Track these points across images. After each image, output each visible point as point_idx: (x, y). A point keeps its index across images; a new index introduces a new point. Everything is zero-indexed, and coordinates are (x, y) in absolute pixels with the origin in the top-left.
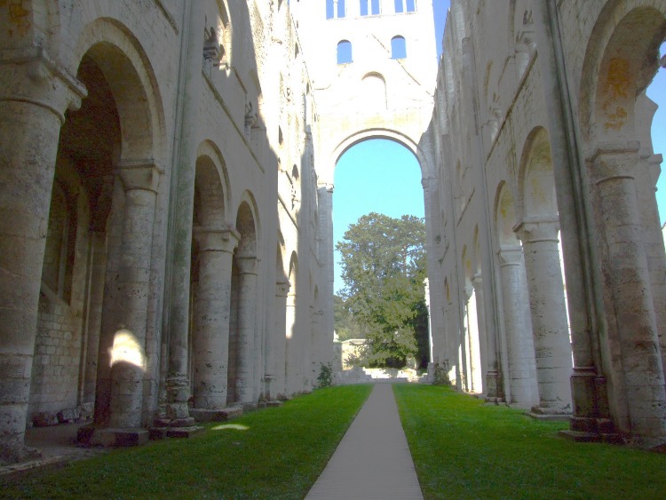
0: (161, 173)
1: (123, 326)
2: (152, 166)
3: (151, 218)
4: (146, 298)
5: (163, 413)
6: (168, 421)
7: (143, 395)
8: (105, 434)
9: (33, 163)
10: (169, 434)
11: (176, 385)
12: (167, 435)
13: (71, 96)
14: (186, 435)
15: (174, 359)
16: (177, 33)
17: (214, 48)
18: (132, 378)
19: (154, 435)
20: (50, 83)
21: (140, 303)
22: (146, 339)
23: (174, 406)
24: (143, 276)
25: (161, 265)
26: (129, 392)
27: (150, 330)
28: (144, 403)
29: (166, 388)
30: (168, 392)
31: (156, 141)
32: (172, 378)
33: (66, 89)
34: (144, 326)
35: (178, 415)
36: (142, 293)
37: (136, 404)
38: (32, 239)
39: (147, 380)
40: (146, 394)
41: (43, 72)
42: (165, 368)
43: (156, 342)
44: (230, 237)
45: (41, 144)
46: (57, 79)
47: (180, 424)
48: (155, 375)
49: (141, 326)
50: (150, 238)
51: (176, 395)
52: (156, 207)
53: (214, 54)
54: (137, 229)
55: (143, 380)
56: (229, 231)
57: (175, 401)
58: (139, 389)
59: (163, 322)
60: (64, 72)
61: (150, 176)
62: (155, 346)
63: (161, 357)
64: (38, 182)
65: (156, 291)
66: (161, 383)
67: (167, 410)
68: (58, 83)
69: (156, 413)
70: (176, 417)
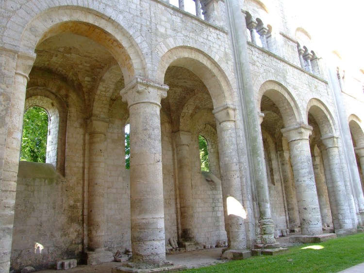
0: (234, 110)
1: (229, 195)
2: (227, 108)
3: (233, 135)
4: (239, 179)
5: (259, 241)
6: (262, 245)
7: (246, 231)
8: (229, 253)
9: (146, 130)
10: (263, 253)
11: (264, 224)
12: (262, 254)
13: (160, 92)
14: (271, 253)
15: (261, 210)
16: (227, 34)
17: (263, 28)
18: (237, 222)
19: (254, 254)
20: (147, 91)
21: (236, 181)
22: (243, 201)
23: (264, 236)
24: (235, 167)
25: (244, 159)
26: (237, 230)
27: (244, 195)
28: (247, 236)
29: (259, 226)
30: (261, 229)
31: (227, 94)
32: (262, 221)
33: (156, 90)
34: (241, 193)
35: (268, 242)
36: (236, 176)
37: (242, 236)
38: (151, 164)
39: (246, 222)
40: (247, 231)
41: (140, 88)
42: (257, 215)
43: (248, 202)
44: (303, 130)
45: (148, 120)
46: (149, 88)
47: (268, 247)
48: (252, 220)
49: (239, 194)
50: (236, 146)
51: (265, 230)
52: (236, 129)
53: (265, 32)
54: (227, 143)
55: (245, 223)
56: (301, 127)
57: (265, 234)
58: (243, 228)
59: (252, 190)
60: (152, 84)
61: (228, 114)
62: (248, 203)
63: (254, 209)
64: (149, 137)
65: (243, 174)
66: (256, 224)
67: (261, 239)
68: (150, 89)
69: (255, 241)
70: (267, 243)
